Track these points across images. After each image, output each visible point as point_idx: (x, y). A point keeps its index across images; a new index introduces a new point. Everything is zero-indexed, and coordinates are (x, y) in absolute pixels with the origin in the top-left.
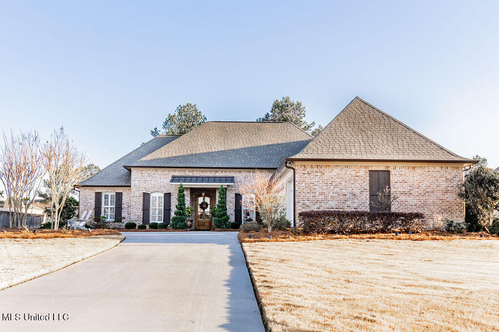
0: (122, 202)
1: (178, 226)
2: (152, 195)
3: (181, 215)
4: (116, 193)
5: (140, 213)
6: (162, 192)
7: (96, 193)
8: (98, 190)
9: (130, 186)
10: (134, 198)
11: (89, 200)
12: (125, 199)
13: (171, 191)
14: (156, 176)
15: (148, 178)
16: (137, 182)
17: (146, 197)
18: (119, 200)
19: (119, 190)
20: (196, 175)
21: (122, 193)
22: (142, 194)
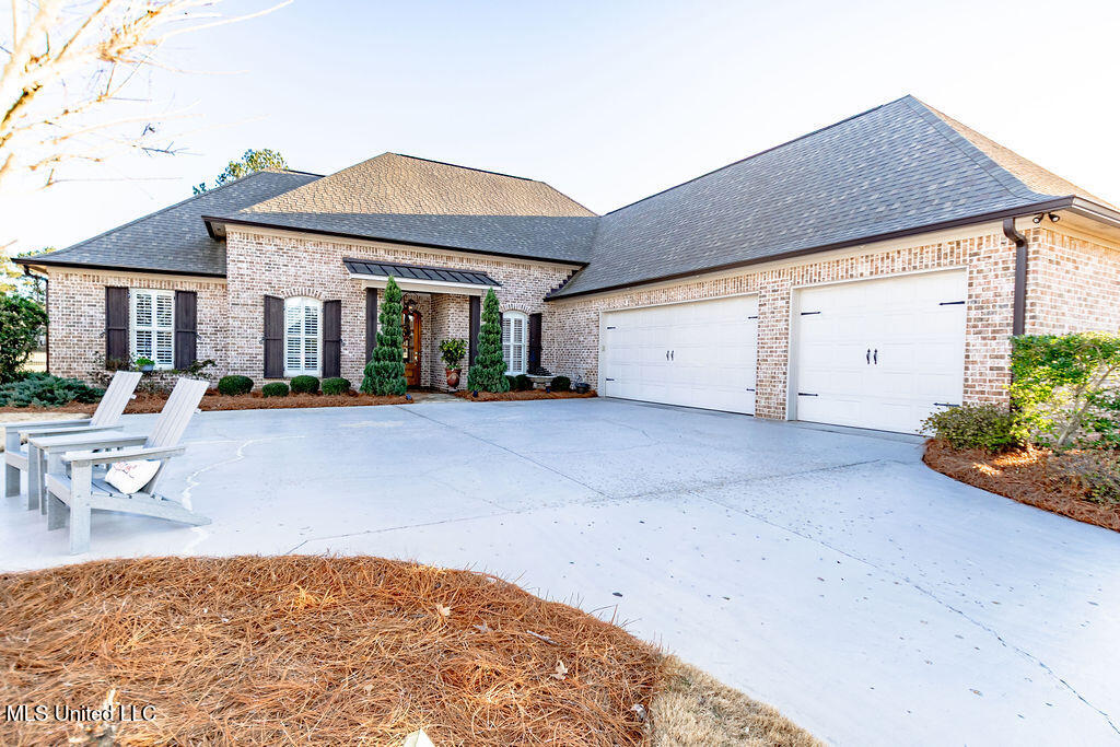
0: (195, 317)
1: (387, 388)
2: (290, 304)
3: (394, 360)
4: (178, 292)
5: (258, 350)
6: (317, 297)
7: (108, 288)
8: (115, 280)
9: (225, 276)
10: (237, 308)
11: (86, 309)
12: (206, 309)
13: (342, 296)
14: (300, 254)
15: (276, 258)
16: (245, 265)
17: (273, 307)
18: (187, 312)
19: (188, 284)
20: (403, 261)
21: (195, 294)
22: (260, 301)
